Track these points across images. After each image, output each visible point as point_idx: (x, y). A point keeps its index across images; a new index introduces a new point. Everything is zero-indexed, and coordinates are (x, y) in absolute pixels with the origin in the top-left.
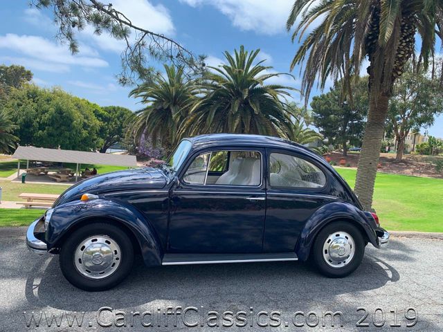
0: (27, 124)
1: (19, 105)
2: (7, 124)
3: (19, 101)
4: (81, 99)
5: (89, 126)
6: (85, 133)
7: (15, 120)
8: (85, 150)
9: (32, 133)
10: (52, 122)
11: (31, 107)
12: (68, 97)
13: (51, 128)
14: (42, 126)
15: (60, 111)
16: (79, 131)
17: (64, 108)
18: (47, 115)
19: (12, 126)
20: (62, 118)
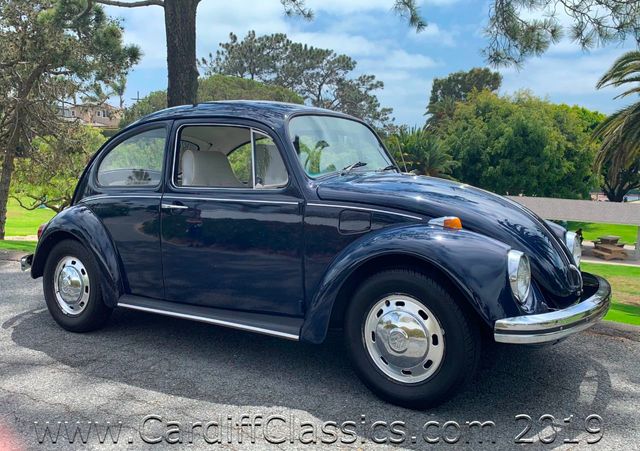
0: (474, 158)
1: (465, 129)
2: (443, 159)
3: (464, 123)
4: (571, 106)
5: (576, 154)
6: (567, 166)
7: (454, 153)
8: (568, 198)
9: (480, 171)
10: (510, 152)
11: (479, 130)
12: (539, 105)
13: (507, 161)
14: (494, 160)
15: (523, 132)
16: (556, 163)
17: (530, 125)
18: (502, 140)
19: (450, 162)
20: (527, 142)
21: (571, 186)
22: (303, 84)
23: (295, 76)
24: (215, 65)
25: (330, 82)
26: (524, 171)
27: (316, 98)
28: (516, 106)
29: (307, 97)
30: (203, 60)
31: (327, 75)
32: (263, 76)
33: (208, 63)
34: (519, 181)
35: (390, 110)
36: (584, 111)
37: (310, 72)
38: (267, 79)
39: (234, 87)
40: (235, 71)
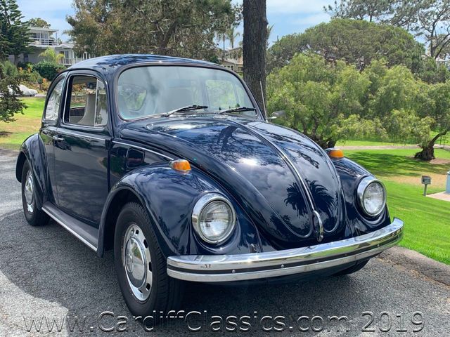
22: (419, 22)
23: (410, 15)
24: (339, 10)
25: (444, 19)
27: (430, 34)
29: (421, 33)
30: (329, 7)
31: (442, 13)
32: (381, 17)
33: (334, 9)
37: (425, 11)
38: (385, 19)
39: (349, 28)
40: (355, 15)
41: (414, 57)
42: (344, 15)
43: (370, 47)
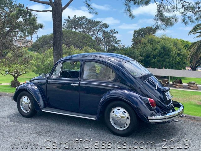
0: (148, 56)
1: (144, 47)
2: (138, 57)
3: (144, 45)
4: (179, 39)
5: (181, 55)
6: (178, 59)
7: (141, 55)
8: (179, 69)
9: (150, 61)
10: (160, 54)
11: (149, 47)
12: (169, 39)
13: (159, 57)
14: (154, 57)
15: (164, 48)
16: (174, 58)
17: (166, 45)
18: (157, 50)
19: (140, 58)
20: (165, 51)
21: (180, 66)
22: (92, 32)
23: (89, 30)
25: (100, 32)
26: (164, 61)
27: (96, 37)
28: (161, 40)
29: (93, 37)
31: (100, 29)
34: (163, 64)
35: (120, 41)
36: (183, 41)
37: (94, 28)
38: (80, 31)
39: (69, 34)
40: (69, 28)
41: (93, 45)
42: (66, 28)
43: (78, 41)
